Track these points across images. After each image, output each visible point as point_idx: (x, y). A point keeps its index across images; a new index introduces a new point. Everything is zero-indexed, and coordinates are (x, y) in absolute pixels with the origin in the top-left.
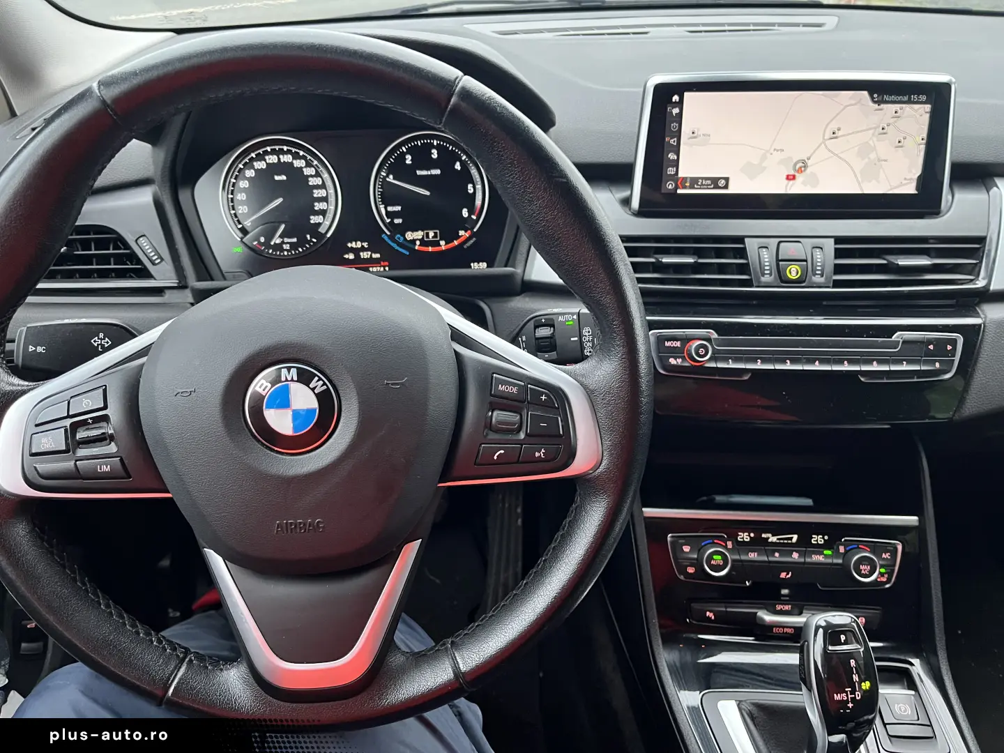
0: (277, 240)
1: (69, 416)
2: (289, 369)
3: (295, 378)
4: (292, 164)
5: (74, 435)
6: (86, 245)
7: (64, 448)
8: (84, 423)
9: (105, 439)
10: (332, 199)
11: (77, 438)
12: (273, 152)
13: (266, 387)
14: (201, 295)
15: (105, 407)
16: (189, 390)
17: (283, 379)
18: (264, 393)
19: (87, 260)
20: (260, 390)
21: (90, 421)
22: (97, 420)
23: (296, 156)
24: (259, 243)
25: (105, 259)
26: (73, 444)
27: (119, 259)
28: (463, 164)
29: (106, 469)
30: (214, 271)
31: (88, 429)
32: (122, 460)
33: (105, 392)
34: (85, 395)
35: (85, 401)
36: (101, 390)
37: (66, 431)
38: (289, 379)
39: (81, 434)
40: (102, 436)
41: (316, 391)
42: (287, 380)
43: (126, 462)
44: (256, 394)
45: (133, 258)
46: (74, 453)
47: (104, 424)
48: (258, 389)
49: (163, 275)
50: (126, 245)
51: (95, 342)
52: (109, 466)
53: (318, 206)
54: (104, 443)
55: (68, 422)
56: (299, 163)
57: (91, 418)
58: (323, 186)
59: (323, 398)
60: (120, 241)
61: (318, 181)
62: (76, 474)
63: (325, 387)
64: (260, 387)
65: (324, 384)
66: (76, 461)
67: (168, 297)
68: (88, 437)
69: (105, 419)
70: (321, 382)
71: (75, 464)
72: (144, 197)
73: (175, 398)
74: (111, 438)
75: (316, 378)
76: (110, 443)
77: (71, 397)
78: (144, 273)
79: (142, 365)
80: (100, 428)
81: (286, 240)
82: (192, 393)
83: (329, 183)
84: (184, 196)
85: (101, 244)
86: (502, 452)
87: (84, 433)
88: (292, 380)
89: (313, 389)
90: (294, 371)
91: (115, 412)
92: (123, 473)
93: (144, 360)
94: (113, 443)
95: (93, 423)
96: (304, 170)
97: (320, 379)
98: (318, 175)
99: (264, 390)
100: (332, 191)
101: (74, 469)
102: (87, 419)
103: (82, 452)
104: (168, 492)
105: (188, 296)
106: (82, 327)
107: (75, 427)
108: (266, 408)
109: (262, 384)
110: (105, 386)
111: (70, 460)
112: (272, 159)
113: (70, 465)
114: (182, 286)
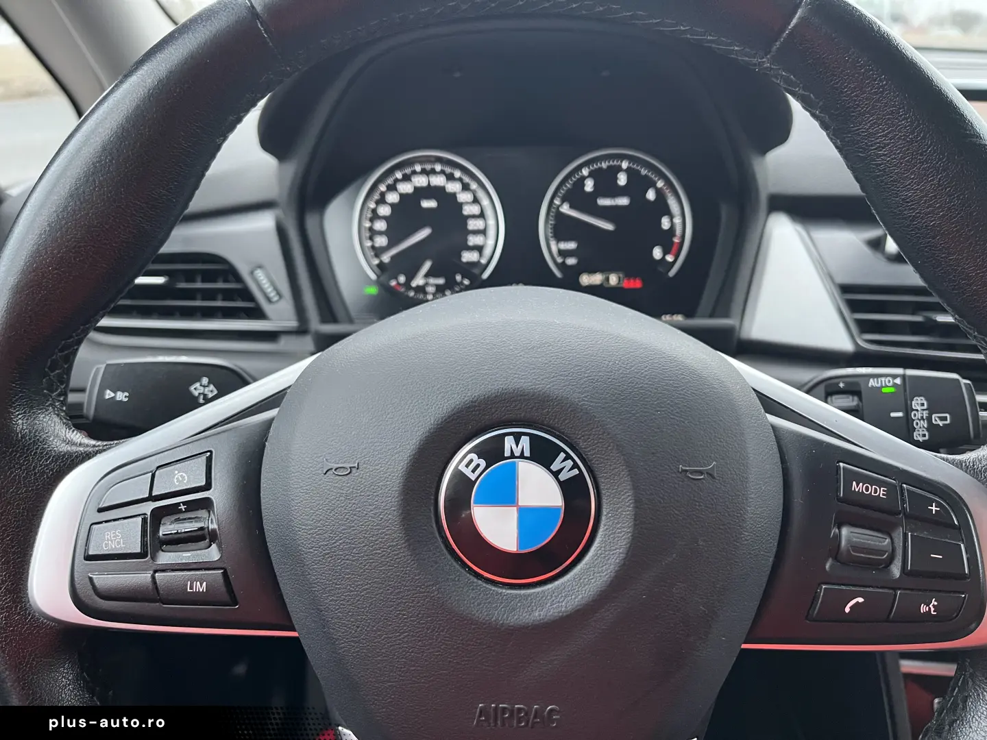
0: (419, 281)
1: (152, 498)
2: (517, 437)
3: (527, 454)
4: (443, 188)
5: (156, 529)
6: (190, 276)
7: (138, 550)
8: (172, 510)
9: (202, 538)
10: (491, 232)
11: (161, 533)
12: (424, 172)
13: (478, 466)
14: (325, 342)
15: (208, 486)
16: (348, 466)
17: (507, 454)
18: (473, 477)
19: (190, 294)
20: (468, 472)
21: (183, 507)
22: (193, 506)
23: (450, 177)
24: (399, 284)
25: (209, 295)
26: (153, 543)
27: (228, 295)
28: (659, 192)
29: (200, 587)
30: (340, 313)
31: (178, 520)
32: (225, 574)
33: (209, 460)
34: (178, 466)
35: (178, 475)
36: (203, 459)
37: (144, 521)
38: (517, 454)
39: (168, 528)
40: (200, 533)
41: (563, 477)
42: (512, 456)
43: (232, 577)
44: (459, 476)
45: (246, 294)
46: (153, 558)
47: (203, 513)
48: (462, 468)
49: (280, 314)
50: (237, 277)
51: (196, 389)
52: (205, 583)
53: (473, 240)
54: (202, 544)
55: (148, 508)
56: (453, 187)
57: (184, 503)
58: (482, 215)
59: (572, 489)
60: (230, 272)
61: (475, 210)
62: (153, 594)
63: (576, 472)
64: (467, 466)
65: (575, 466)
66: (155, 571)
67: (284, 344)
68: (177, 533)
69: (206, 504)
70: (569, 463)
71: (153, 577)
72: (265, 222)
73: (325, 478)
74: (212, 537)
75: (562, 455)
76: (211, 545)
77: (158, 468)
78: (256, 313)
79: (269, 423)
80: (197, 519)
81: (432, 281)
82: (354, 471)
83: (489, 212)
84: (311, 222)
85: (208, 276)
86: (861, 600)
87: (172, 526)
88: (522, 456)
89: (556, 474)
90: (525, 441)
91: (220, 494)
92: (226, 598)
93: (272, 413)
94: (214, 546)
95: (187, 510)
96: (458, 196)
97: (568, 457)
98: (476, 201)
99: (473, 471)
100: (491, 222)
101: (151, 586)
102: (178, 504)
103: (165, 558)
104: (294, 630)
105: (308, 342)
106: (180, 368)
107: (158, 516)
108: (475, 503)
109: (471, 461)
110: (211, 452)
111: (146, 570)
112: (421, 181)
113: (143, 578)
114: (302, 331)
